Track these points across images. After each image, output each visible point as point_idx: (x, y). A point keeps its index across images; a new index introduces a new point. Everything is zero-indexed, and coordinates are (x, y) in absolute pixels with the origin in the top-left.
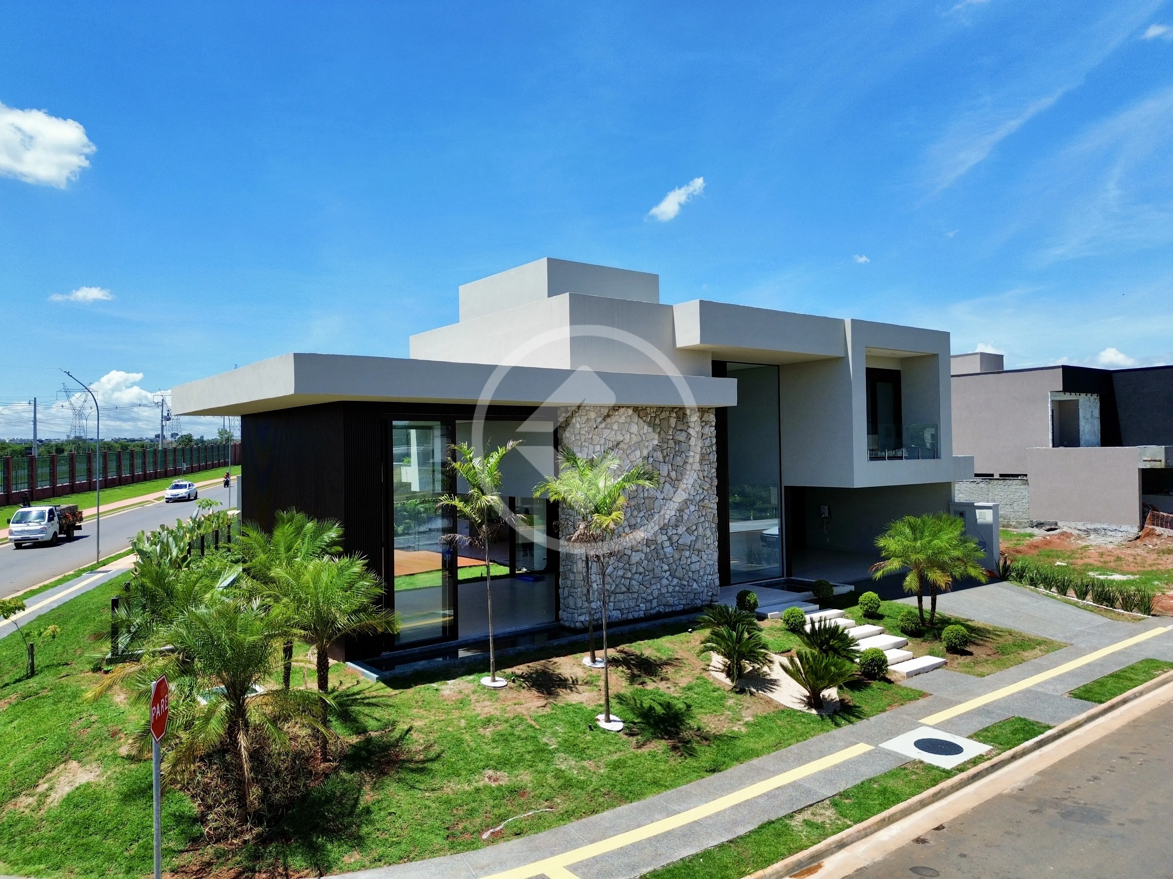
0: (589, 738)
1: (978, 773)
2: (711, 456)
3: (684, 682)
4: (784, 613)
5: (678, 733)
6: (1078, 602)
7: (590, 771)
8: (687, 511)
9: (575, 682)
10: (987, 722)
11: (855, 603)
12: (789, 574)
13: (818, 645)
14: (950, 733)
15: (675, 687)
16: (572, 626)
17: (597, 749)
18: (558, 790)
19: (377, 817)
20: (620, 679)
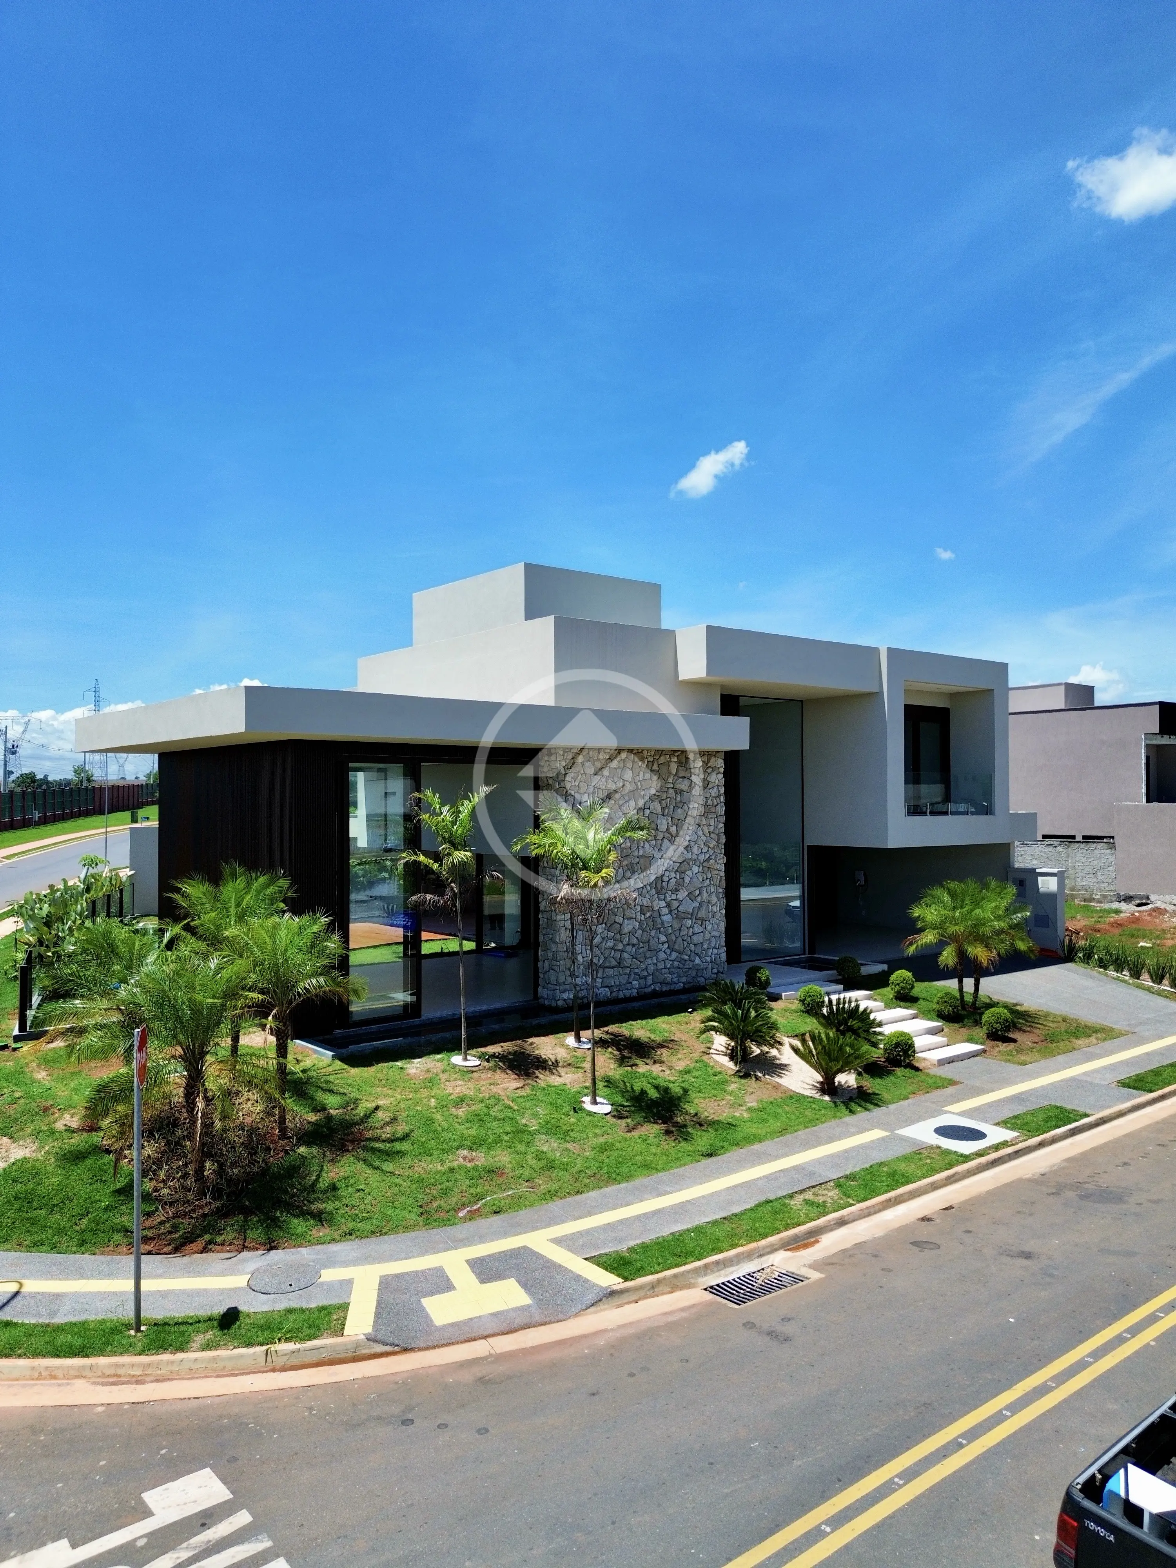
0: (573, 1120)
1: (999, 1159)
2: (718, 808)
3: (681, 1065)
4: (800, 993)
5: (671, 1118)
6: (1153, 987)
7: (574, 1153)
8: (689, 873)
9: (556, 1064)
10: (1019, 1110)
11: (885, 984)
12: (812, 951)
13: (835, 1026)
14: (975, 1119)
15: (671, 1070)
16: (554, 1004)
17: (582, 1132)
18: (539, 1171)
19: (344, 1193)
20: (609, 1061)
